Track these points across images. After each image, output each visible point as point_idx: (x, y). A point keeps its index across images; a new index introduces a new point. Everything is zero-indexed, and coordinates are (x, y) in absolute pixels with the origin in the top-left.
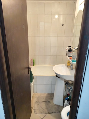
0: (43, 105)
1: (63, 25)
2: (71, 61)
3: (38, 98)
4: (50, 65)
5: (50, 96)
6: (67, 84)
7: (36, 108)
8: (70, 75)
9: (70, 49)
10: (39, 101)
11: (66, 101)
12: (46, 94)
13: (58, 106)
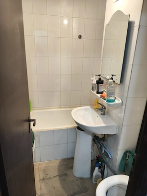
0: (56, 183)
1: (80, 37)
2: (105, 101)
3: (44, 171)
4: (60, 108)
5: (65, 163)
6: (96, 140)
7: (45, 191)
8: (105, 125)
9: (100, 79)
10: (48, 177)
11: (97, 168)
12: (59, 161)
13: (81, 179)
